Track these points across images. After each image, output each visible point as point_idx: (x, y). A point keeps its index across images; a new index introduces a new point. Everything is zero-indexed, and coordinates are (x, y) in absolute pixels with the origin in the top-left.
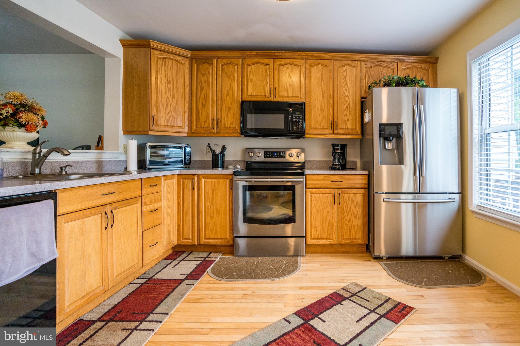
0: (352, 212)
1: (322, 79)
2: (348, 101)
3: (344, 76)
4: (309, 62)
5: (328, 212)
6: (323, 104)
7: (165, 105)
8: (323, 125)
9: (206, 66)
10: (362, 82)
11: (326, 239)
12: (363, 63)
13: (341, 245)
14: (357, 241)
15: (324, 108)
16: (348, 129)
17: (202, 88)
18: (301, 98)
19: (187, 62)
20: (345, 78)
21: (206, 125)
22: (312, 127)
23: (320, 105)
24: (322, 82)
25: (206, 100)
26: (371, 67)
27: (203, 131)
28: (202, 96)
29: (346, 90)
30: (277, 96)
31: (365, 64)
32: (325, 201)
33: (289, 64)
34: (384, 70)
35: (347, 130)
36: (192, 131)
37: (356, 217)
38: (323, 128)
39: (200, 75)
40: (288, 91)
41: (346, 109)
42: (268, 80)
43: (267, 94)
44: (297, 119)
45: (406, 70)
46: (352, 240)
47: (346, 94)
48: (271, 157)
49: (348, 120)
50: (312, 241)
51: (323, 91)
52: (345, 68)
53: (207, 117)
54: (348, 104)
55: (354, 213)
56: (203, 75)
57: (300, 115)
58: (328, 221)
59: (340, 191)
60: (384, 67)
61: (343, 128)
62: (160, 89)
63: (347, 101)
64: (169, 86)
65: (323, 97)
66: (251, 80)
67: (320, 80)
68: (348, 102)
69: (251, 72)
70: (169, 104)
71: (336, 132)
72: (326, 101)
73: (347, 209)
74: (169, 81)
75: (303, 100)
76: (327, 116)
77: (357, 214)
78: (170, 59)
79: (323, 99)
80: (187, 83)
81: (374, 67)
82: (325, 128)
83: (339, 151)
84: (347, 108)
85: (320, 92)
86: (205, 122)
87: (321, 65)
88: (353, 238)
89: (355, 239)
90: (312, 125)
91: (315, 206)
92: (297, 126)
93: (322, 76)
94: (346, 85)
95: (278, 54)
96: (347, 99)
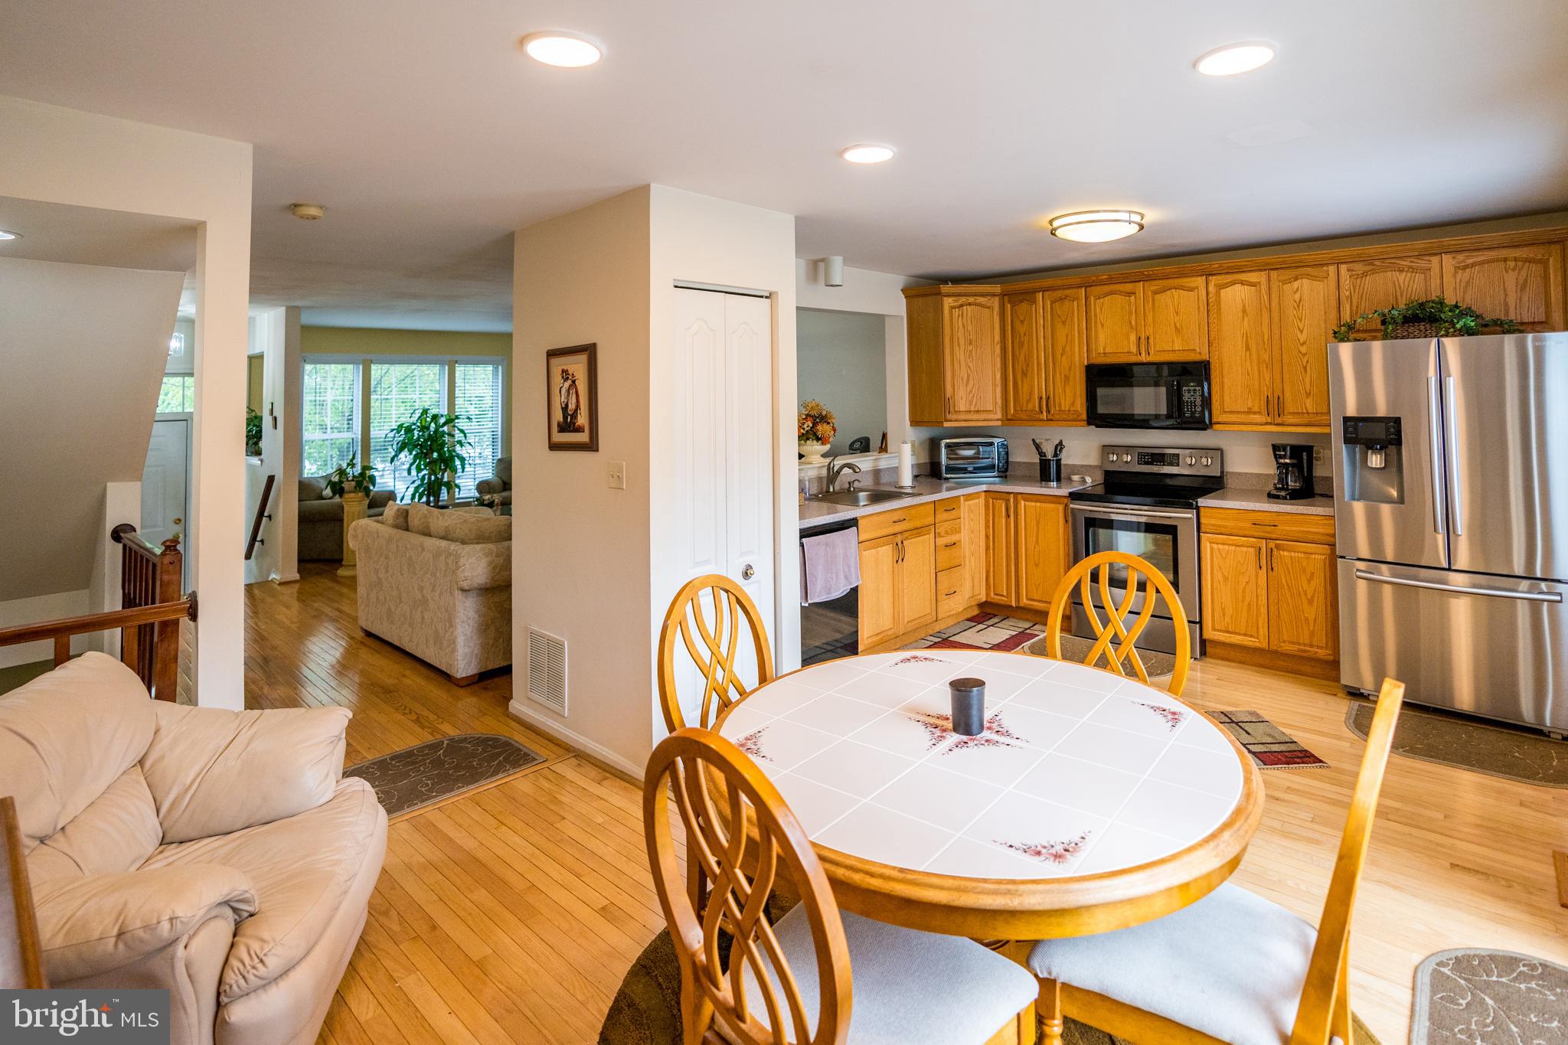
0: (1300, 589)
1: (1244, 311)
2: (1306, 354)
3: (1295, 301)
4: (1213, 280)
5: (1247, 583)
6: (1248, 363)
7: (965, 380)
8: (1250, 405)
9: (1024, 305)
10: (1341, 309)
11: (1245, 635)
12: (1343, 268)
13: (1276, 652)
14: (1316, 653)
15: (1250, 370)
16: (1308, 413)
17: (1021, 344)
18: (1200, 353)
19: (995, 303)
20: (1298, 306)
21: (1030, 406)
22: (1227, 410)
23: (1242, 366)
24: (1246, 317)
25: (1028, 365)
26: (1365, 274)
27: (1025, 417)
28: (1022, 357)
29: (1302, 331)
30: (1152, 352)
31: (1348, 270)
32: (1239, 562)
33: (1175, 288)
34: (1402, 278)
35: (1306, 415)
36: (1009, 417)
37: (1310, 602)
38: (1250, 412)
39: (1018, 324)
40: (1173, 341)
41: (1303, 372)
42: (1133, 323)
43: (1134, 349)
44: (1192, 396)
45: (1468, 270)
46: (1302, 647)
47: (1302, 338)
48: (1151, 463)
49: (1308, 395)
50: (1214, 635)
51: (1247, 337)
52: (1296, 284)
53: (1031, 393)
54: (1308, 362)
55: (1306, 594)
56: (1022, 322)
57: (1197, 388)
58: (1247, 600)
59: (1272, 544)
60: (1401, 271)
61: (1296, 411)
62: (958, 356)
63: (1304, 355)
64: (970, 348)
65: (1248, 349)
66: (1102, 325)
67: (1240, 315)
68: (1306, 357)
69: (1101, 310)
70: (971, 378)
71: (1279, 420)
72: (1254, 357)
73: (1290, 585)
74: (970, 340)
75: (1205, 357)
76: (1257, 386)
77: (1313, 596)
78: (970, 304)
79: (1248, 353)
80: (997, 338)
81: (1373, 271)
82: (1255, 413)
83: (1288, 461)
84: (1305, 368)
85: (1240, 338)
86: (1028, 401)
87: (1242, 283)
88: (1305, 645)
89: (1311, 646)
90: (1225, 407)
91: (1220, 568)
92: (1191, 408)
93: (1244, 306)
94: (1301, 320)
95: (1151, 272)
96: (1303, 349)
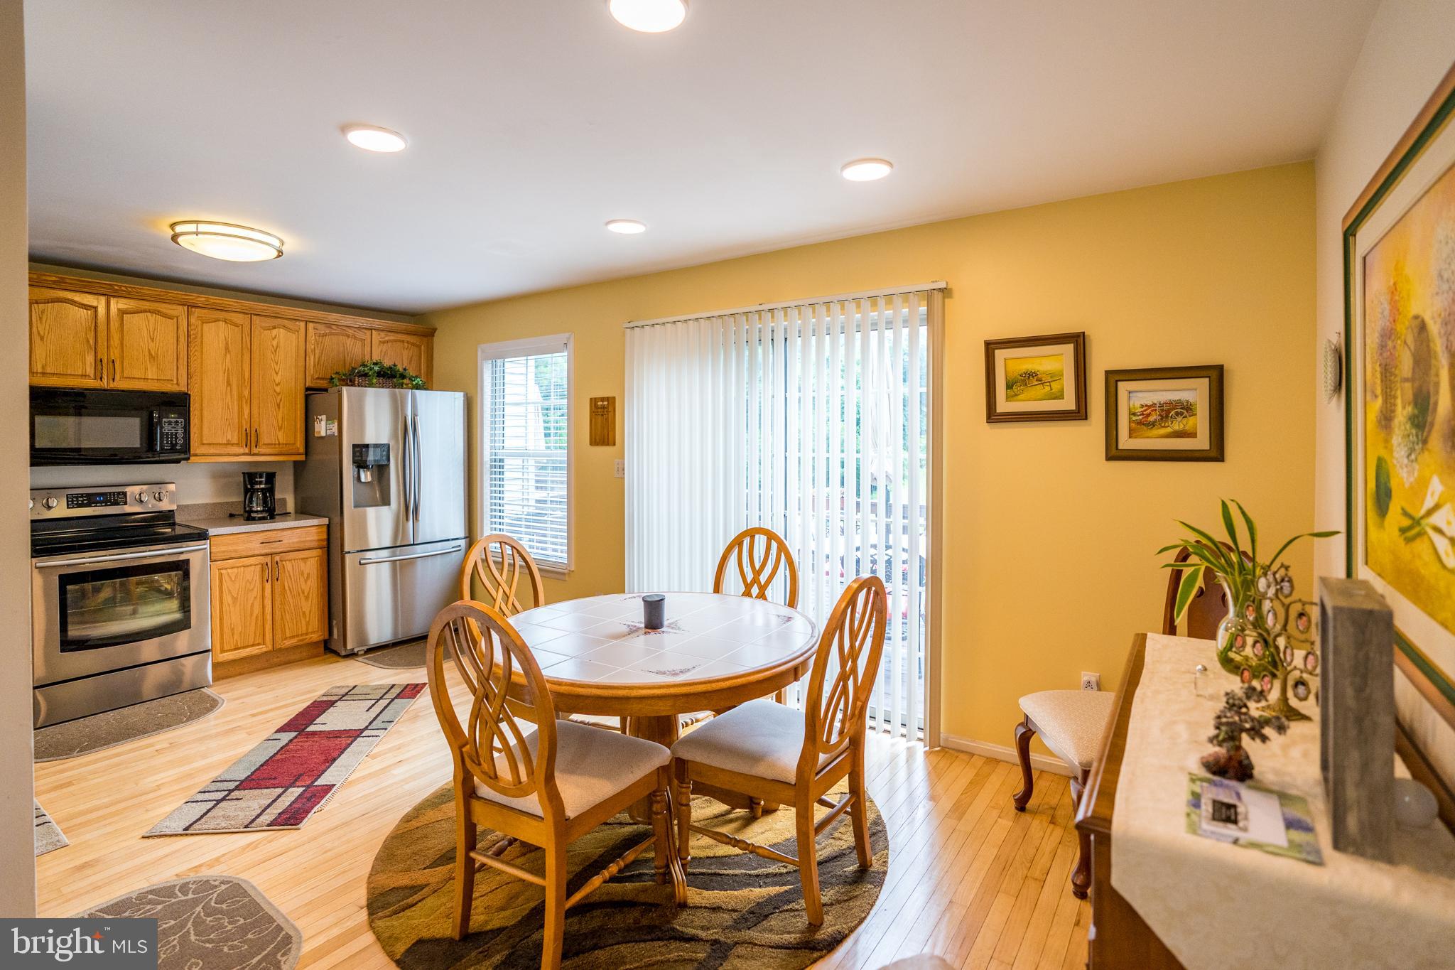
0: (300, 590)
1: (227, 349)
2: (279, 394)
3: (273, 347)
4: (197, 312)
5: (255, 598)
6: (229, 397)
8: (229, 437)
10: (307, 359)
11: (253, 645)
12: (311, 326)
13: (280, 649)
14: (311, 638)
15: (230, 404)
16: (279, 444)
18: (177, 384)
20: (275, 351)
22: (205, 442)
23: (222, 399)
24: (228, 356)
26: (324, 335)
29: (277, 374)
30: (117, 378)
31: (314, 329)
32: (248, 581)
33: (150, 312)
34: (349, 342)
35: (277, 446)
37: (307, 598)
38: (228, 444)
40: (146, 369)
41: (277, 410)
42: (92, 342)
43: (90, 371)
44: (173, 428)
45: (385, 345)
46: (301, 638)
47: (278, 379)
48: (87, 505)
49: (280, 428)
50: (224, 656)
51: (228, 374)
52: (275, 332)
54: (281, 400)
55: (303, 593)
57: (180, 420)
58: (255, 615)
59: (277, 558)
60: (348, 336)
61: (270, 442)
63: (278, 394)
65: (229, 384)
66: (42, 338)
67: (223, 352)
68: (280, 397)
71: (255, 451)
72: (235, 393)
73: (291, 587)
75: (184, 389)
76: (236, 420)
77: (308, 593)
79: (229, 388)
81: (331, 334)
82: (233, 444)
83: (262, 486)
84: (278, 406)
85: (221, 374)
87: (225, 321)
88: (302, 635)
89: (307, 634)
90: (204, 438)
92: (172, 441)
93: (227, 344)
94: (277, 364)
95: (123, 288)
96: (278, 389)
